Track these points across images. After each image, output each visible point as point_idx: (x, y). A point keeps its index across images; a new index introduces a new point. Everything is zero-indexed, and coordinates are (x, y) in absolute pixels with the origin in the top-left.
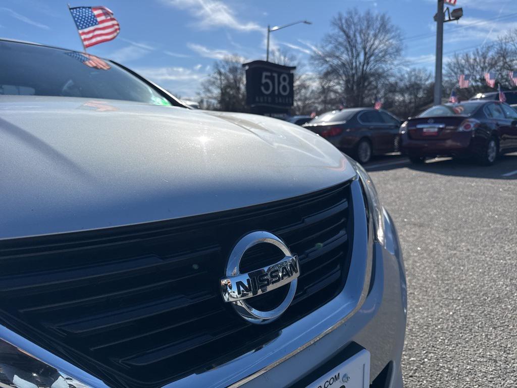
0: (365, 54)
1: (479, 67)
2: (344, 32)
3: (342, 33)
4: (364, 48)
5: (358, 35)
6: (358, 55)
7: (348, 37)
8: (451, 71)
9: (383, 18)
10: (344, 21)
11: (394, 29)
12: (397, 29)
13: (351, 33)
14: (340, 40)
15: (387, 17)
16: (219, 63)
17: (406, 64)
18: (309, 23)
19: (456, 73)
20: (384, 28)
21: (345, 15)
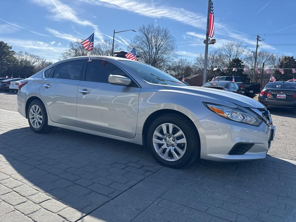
0: (156, 48)
1: (211, 61)
2: (146, 35)
3: (144, 36)
4: (156, 45)
5: (153, 38)
6: (152, 49)
7: (148, 38)
8: (198, 62)
9: (165, 31)
10: (146, 30)
11: (171, 37)
12: (172, 37)
13: (150, 36)
14: (144, 40)
15: (167, 31)
16: (73, 43)
17: (176, 56)
18: (135, 31)
19: (200, 64)
20: (166, 36)
21: (146, 27)
